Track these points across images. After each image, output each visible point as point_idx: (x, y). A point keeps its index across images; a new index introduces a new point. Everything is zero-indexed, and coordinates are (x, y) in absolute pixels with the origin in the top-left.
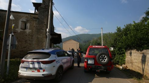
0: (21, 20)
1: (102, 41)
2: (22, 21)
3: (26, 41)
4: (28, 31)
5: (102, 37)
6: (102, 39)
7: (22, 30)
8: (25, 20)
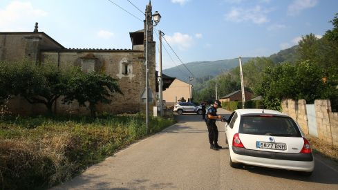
0: (122, 61)
1: (242, 78)
2: (123, 63)
3: (129, 91)
4: (131, 76)
5: (241, 70)
6: (241, 74)
7: (124, 76)
8: (126, 61)
